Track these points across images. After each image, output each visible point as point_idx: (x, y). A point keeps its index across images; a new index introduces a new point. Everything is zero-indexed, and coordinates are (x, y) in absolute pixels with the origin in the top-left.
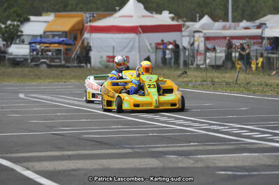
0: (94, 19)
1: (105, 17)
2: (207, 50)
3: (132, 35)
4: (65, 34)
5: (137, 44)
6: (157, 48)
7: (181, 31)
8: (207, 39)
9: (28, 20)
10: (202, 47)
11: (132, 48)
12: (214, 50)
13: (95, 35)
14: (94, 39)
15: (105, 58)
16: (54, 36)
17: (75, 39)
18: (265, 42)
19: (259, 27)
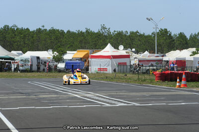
0: (94, 53)
1: (98, 51)
3: (108, 60)
4: (81, 59)
5: (110, 63)
6: (118, 65)
7: (129, 57)
8: (140, 61)
9: (66, 53)
11: (109, 65)
12: (142, 66)
13: (93, 60)
14: (92, 61)
15: (97, 69)
16: (76, 60)
17: (85, 61)
18: (163, 62)
19: (163, 56)
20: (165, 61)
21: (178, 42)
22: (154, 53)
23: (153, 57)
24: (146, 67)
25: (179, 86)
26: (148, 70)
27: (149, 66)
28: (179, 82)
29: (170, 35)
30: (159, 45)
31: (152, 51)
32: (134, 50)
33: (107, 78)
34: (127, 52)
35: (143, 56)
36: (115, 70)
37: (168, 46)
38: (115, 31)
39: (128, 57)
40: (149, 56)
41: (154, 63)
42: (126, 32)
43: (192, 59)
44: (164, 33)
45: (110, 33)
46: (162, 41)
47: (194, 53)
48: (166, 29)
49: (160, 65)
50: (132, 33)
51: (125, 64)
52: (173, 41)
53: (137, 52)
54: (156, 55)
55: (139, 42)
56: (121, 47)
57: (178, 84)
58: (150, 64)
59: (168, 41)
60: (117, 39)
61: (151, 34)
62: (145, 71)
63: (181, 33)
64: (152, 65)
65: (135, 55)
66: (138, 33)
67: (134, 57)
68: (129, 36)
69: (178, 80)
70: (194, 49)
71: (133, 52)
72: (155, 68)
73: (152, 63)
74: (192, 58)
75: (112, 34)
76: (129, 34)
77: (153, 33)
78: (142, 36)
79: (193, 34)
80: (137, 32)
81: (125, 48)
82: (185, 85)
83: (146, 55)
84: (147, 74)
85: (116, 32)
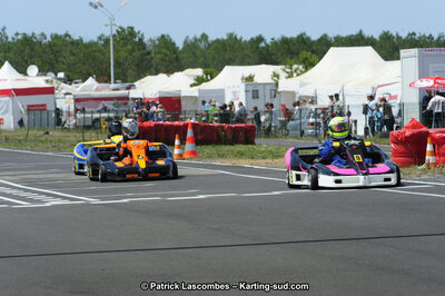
2: (76, 110)
3: (6, 99)
5: (11, 107)
6: (28, 110)
7: (53, 93)
8: (77, 100)
10: (72, 109)
11: (6, 111)
12: (83, 111)
18: (130, 102)
19: (128, 88)
20: (134, 99)
21: (159, 56)
22: (108, 81)
23: (108, 90)
24: (92, 113)
25: (180, 155)
26: (98, 120)
27: (99, 112)
28: (179, 147)
29: (141, 40)
30: (117, 64)
31: (103, 78)
32: (61, 75)
33: (7, 139)
34: (47, 81)
35: (83, 90)
36: (21, 123)
37: (137, 65)
38: (17, 34)
39: (50, 91)
40: (97, 90)
41: (109, 105)
42: (43, 34)
43: (196, 94)
44: (127, 37)
45: (7, 38)
46: (123, 54)
47: (199, 81)
48: (132, 28)
49: (123, 108)
50: (55, 37)
51: (42, 107)
52: (149, 53)
53: (69, 80)
54: (113, 85)
55: (72, 58)
56: (33, 70)
57: (176, 151)
58: (101, 107)
59: (137, 54)
60: (22, 51)
61: (96, 40)
62: (90, 123)
63: (163, 36)
64: (105, 110)
65: (66, 87)
66: (69, 36)
67: (64, 91)
68: (50, 45)
69: (177, 142)
70: (199, 72)
71: (60, 79)
72: (112, 115)
73: (106, 103)
74: (194, 92)
75: (10, 39)
76: (49, 39)
77: (100, 38)
78: (78, 43)
79: (191, 38)
80: (67, 35)
81: (42, 71)
82: (194, 153)
83: (90, 86)
84: (96, 129)
85: (20, 37)
